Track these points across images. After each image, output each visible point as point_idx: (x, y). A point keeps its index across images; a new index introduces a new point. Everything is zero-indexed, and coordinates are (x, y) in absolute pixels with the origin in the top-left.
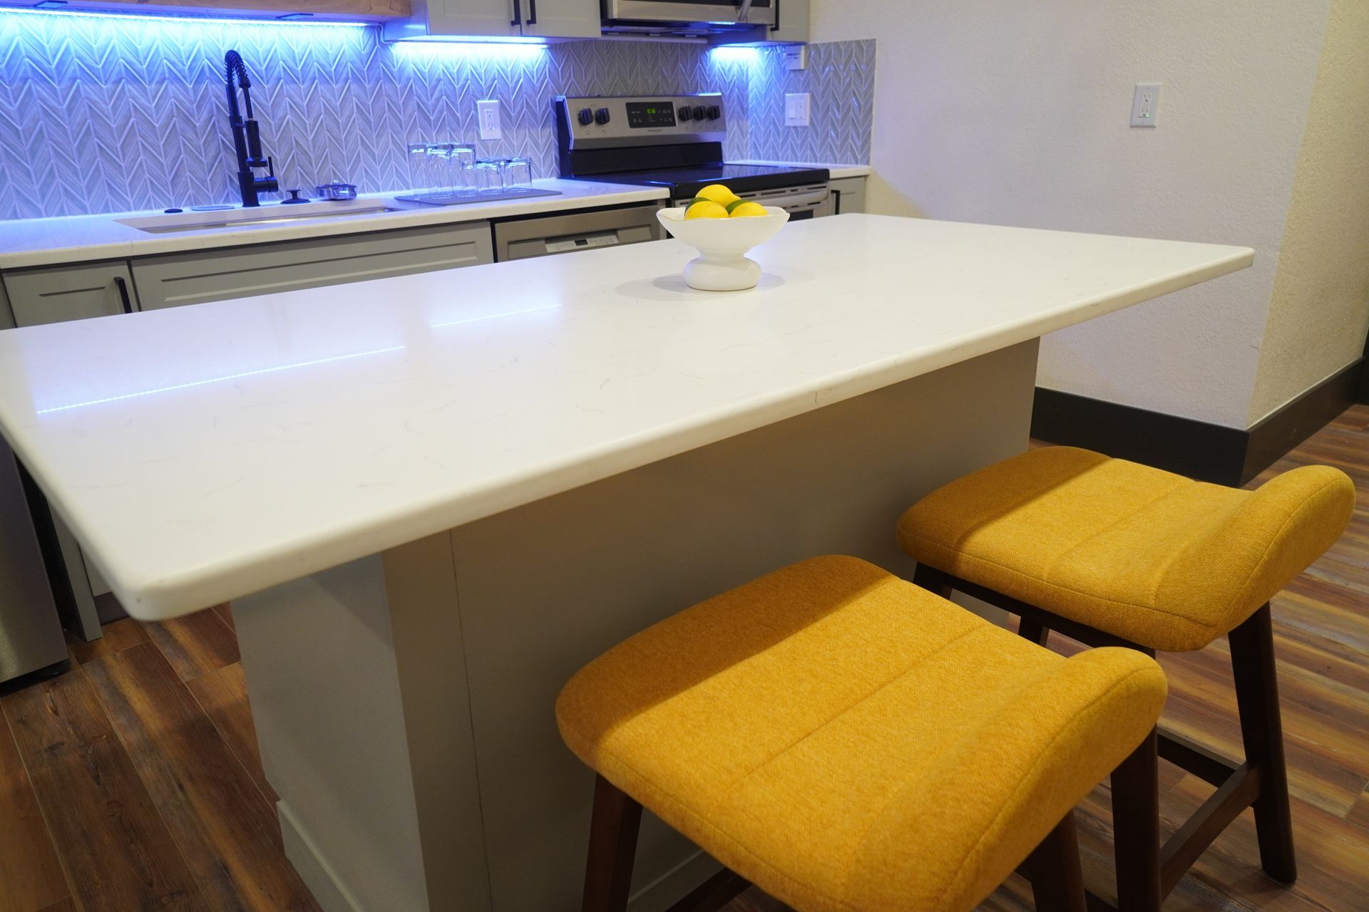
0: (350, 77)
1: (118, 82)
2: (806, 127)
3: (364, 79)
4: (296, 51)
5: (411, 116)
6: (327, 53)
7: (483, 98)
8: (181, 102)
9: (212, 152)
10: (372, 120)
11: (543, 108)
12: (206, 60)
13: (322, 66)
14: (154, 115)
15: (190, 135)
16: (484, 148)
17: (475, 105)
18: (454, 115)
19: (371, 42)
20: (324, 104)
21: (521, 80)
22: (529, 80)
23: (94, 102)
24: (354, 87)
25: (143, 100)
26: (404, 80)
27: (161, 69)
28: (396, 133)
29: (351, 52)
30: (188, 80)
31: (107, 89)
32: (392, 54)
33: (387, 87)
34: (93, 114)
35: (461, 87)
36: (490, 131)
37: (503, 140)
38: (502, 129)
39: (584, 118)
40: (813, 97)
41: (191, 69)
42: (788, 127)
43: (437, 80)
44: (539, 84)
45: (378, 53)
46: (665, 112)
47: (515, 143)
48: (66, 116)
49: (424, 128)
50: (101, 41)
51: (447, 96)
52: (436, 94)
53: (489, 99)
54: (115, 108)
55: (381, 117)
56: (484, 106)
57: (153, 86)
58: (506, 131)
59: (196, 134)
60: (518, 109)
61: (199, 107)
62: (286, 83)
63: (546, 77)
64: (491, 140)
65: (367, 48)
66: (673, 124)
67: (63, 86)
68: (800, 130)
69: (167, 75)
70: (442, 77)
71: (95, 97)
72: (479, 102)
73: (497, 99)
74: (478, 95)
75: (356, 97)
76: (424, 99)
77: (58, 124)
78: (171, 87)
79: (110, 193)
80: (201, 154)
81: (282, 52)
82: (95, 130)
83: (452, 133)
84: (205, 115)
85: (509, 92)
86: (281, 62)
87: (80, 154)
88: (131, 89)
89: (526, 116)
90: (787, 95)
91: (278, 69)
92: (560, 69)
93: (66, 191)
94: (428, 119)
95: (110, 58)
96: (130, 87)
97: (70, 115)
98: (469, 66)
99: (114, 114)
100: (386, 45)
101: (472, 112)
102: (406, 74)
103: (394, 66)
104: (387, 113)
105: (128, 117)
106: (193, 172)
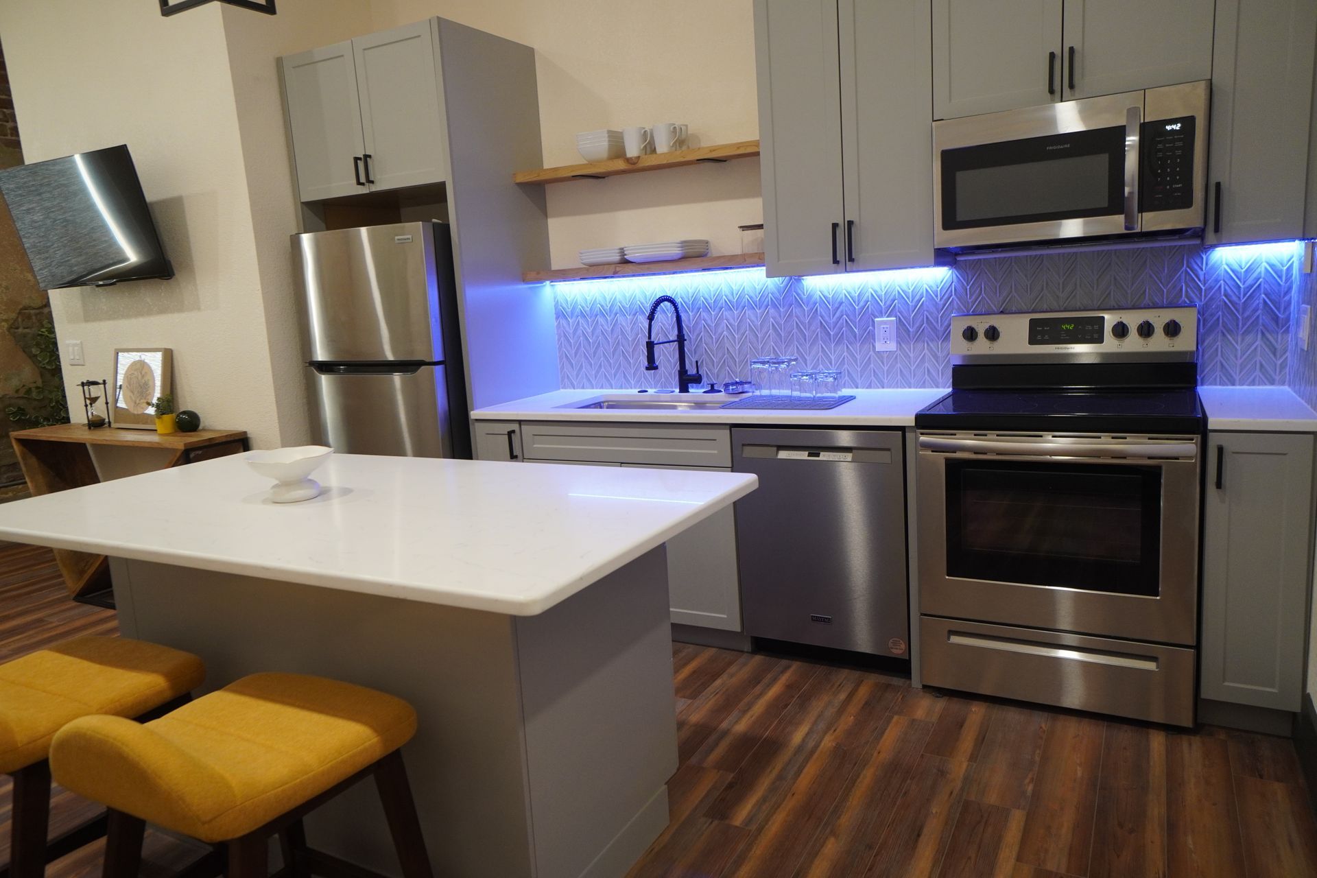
0: (770, 303)
1: (635, 314)
3: (780, 305)
4: (734, 288)
5: (814, 331)
6: (755, 288)
7: (882, 316)
8: (664, 325)
10: (783, 335)
11: (942, 324)
12: (680, 299)
13: (751, 297)
16: (879, 358)
17: (873, 321)
18: (852, 331)
20: (749, 324)
21: (923, 299)
22: (932, 299)
24: (772, 311)
26: (810, 304)
28: (800, 344)
29: (772, 286)
32: (803, 285)
33: (796, 311)
35: (860, 308)
36: (886, 344)
37: (899, 352)
38: (898, 342)
39: (972, 335)
40: (1311, 312)
43: (839, 303)
44: (942, 302)
45: (793, 286)
47: (912, 355)
48: (610, 334)
49: (824, 342)
51: (848, 315)
52: (838, 314)
53: (887, 317)
54: (632, 329)
55: (790, 333)
56: (882, 322)
58: (902, 344)
60: (917, 324)
62: (726, 310)
63: (952, 295)
64: (885, 351)
65: (784, 284)
66: (1099, 340)
67: (611, 318)
70: (844, 301)
71: (623, 323)
72: (877, 319)
74: (877, 314)
75: (773, 318)
76: (827, 318)
77: (606, 339)
81: (725, 290)
83: (849, 345)
85: (908, 310)
86: (724, 297)
89: (926, 332)
91: (721, 302)
92: (968, 287)
93: (606, 376)
94: (829, 334)
97: (612, 334)
98: (871, 290)
99: (631, 332)
101: (870, 328)
102: (813, 299)
103: (804, 294)
104: (795, 330)
105: (637, 335)
106: (665, 368)
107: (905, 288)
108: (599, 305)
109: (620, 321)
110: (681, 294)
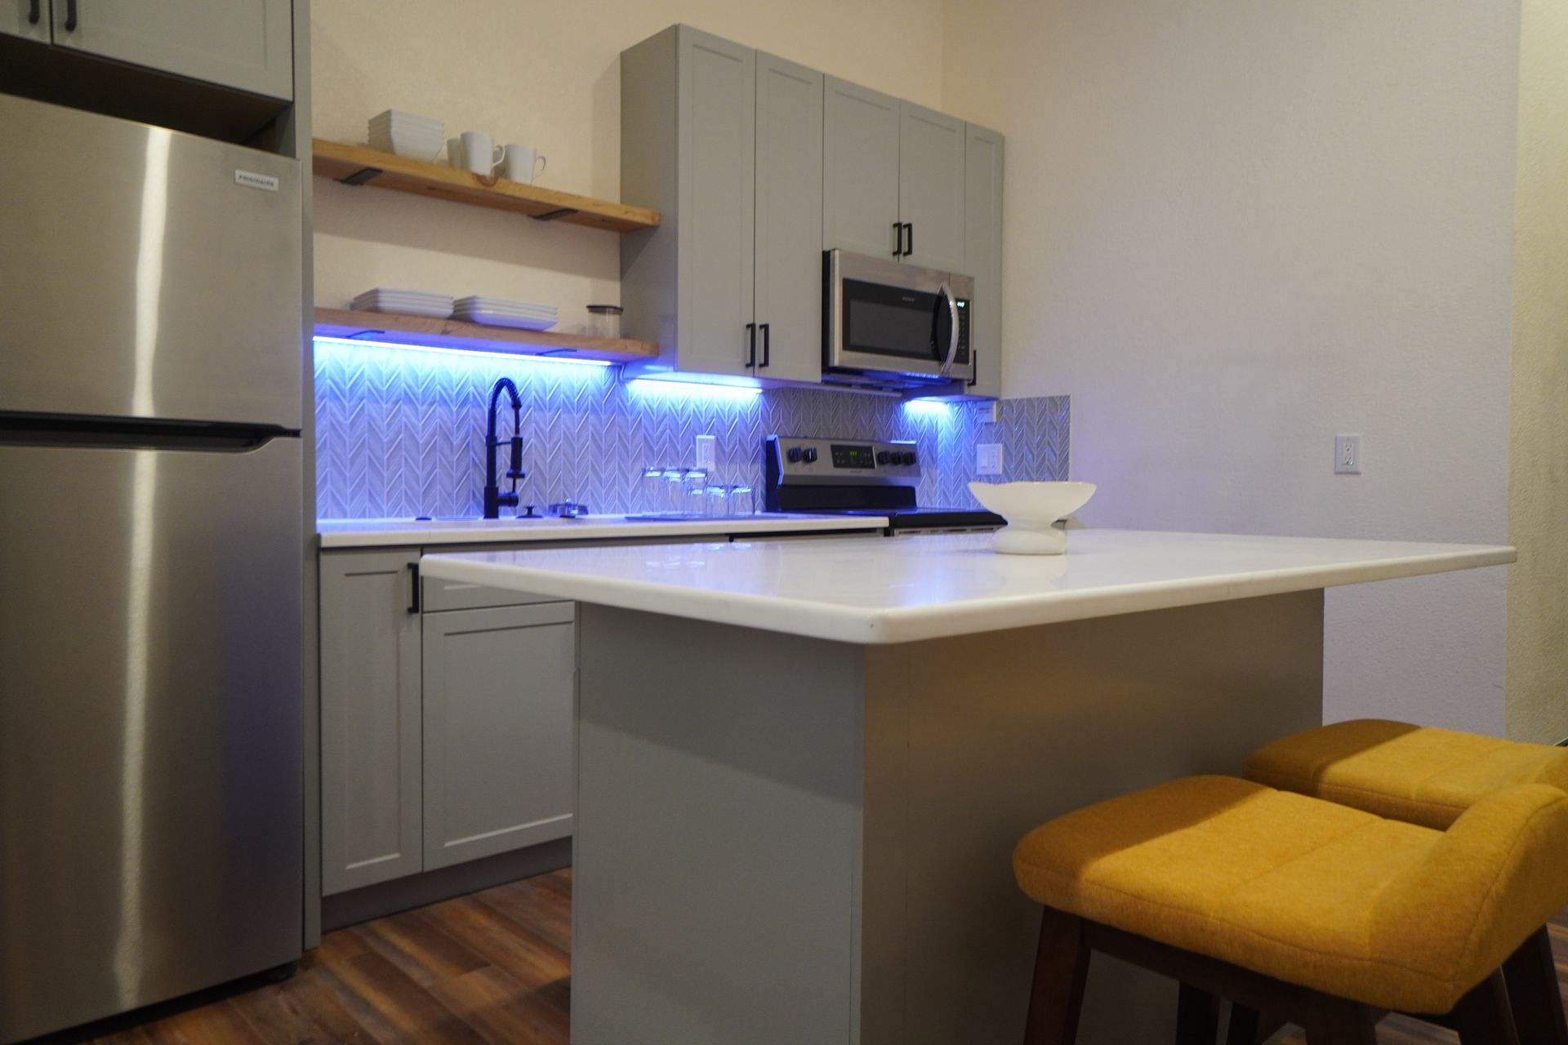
0: (590, 407)
1: (396, 402)
2: (999, 476)
3: (601, 411)
4: (547, 383)
5: (637, 446)
6: (573, 387)
7: (702, 434)
8: (445, 423)
9: (462, 468)
10: (603, 448)
11: (753, 446)
13: (567, 398)
14: (420, 433)
15: (447, 451)
17: (695, 439)
18: (675, 447)
19: (611, 379)
20: (564, 432)
21: (737, 420)
22: (743, 420)
23: (374, 420)
24: (592, 418)
25: (413, 420)
26: (635, 411)
27: (434, 392)
29: (594, 387)
30: (455, 403)
31: (387, 409)
32: (628, 388)
33: (620, 419)
34: (371, 429)
35: (683, 423)
36: (704, 464)
37: (716, 473)
38: (716, 461)
39: (794, 456)
40: (1006, 449)
41: (458, 394)
42: (981, 476)
43: (663, 415)
44: (750, 425)
45: (616, 391)
46: (865, 455)
47: (725, 476)
48: (348, 430)
49: (647, 459)
50: (390, 368)
51: (671, 430)
52: (662, 428)
53: (707, 435)
54: (389, 425)
55: (611, 445)
56: (702, 441)
57: (425, 407)
58: (719, 463)
59: (452, 451)
60: (731, 446)
61: (459, 427)
62: (535, 410)
63: (757, 419)
65: (607, 385)
66: (872, 466)
67: (351, 404)
69: (438, 398)
70: (668, 413)
71: (375, 415)
72: (699, 437)
73: (714, 435)
75: (593, 425)
76: (651, 431)
77: (340, 437)
78: (439, 410)
79: (370, 500)
80: (452, 469)
81: (536, 384)
82: (369, 443)
84: (462, 434)
85: (725, 429)
87: (352, 464)
88: (406, 409)
89: (738, 453)
90: (979, 446)
91: (529, 398)
92: (769, 413)
94: (652, 450)
95: (395, 382)
97: (351, 430)
98: (691, 405)
99: (388, 430)
100: (622, 383)
101: (692, 445)
102: (638, 409)
103: (627, 399)
104: (617, 443)
105: (398, 433)
106: (443, 486)
107: (722, 406)
108: (329, 381)
109: (369, 409)
110: (473, 381)
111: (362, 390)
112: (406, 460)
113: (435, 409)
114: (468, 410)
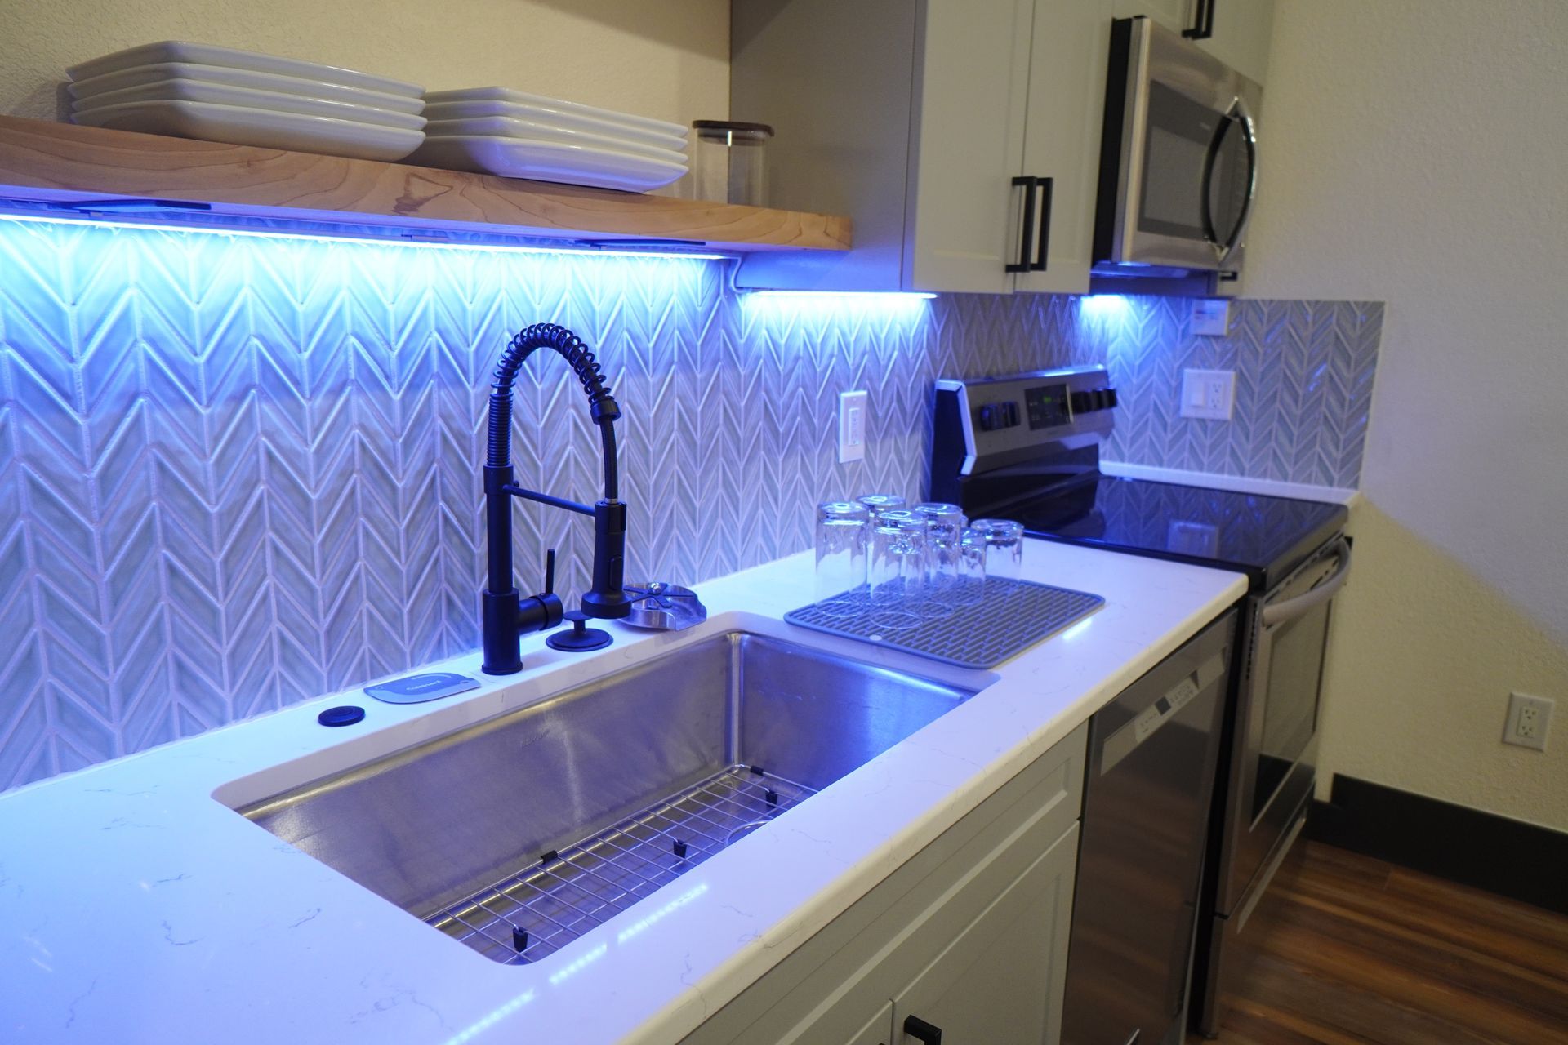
0: (676, 359)
1: (238, 398)
2: (1225, 422)
3: (695, 362)
5: (753, 428)
7: (847, 389)
8: (372, 435)
9: (421, 545)
10: (698, 442)
11: (916, 404)
12: (436, 335)
14: (312, 472)
15: (382, 509)
17: (838, 400)
18: (810, 422)
19: (713, 290)
21: (895, 354)
22: (903, 354)
23: (173, 455)
24: (680, 379)
25: (290, 439)
27: (341, 357)
29: (683, 310)
30: (395, 381)
31: (211, 417)
32: (740, 311)
33: (726, 376)
35: (823, 371)
36: (850, 446)
37: (864, 460)
38: (865, 441)
39: (985, 418)
40: (1241, 378)
41: (403, 357)
42: (1187, 419)
43: (794, 357)
44: (913, 359)
45: (721, 312)
46: (1059, 400)
47: (877, 464)
48: (94, 500)
49: (769, 452)
50: (214, 296)
51: (805, 388)
52: (791, 383)
53: (856, 389)
54: (222, 464)
55: (712, 434)
56: (848, 402)
57: (319, 401)
58: (869, 443)
59: (395, 508)
60: (886, 404)
61: (408, 445)
63: (923, 347)
64: (849, 462)
65: (707, 302)
66: (1068, 419)
67: (98, 417)
68: (1210, 425)
69: (352, 374)
70: (801, 353)
71: (177, 442)
72: (844, 395)
73: (864, 389)
75: (680, 398)
76: (775, 395)
77: (68, 524)
78: (357, 401)
79: (181, 686)
80: (397, 553)
82: (165, 526)
83: (804, 455)
84: (417, 459)
85: (878, 374)
87: (117, 596)
88: (268, 412)
89: (894, 416)
90: (1187, 371)
92: (939, 333)
94: (776, 432)
95: (230, 338)
96: (266, 407)
98: (837, 332)
99: (220, 478)
100: (731, 296)
101: (833, 414)
102: (755, 349)
103: (740, 333)
104: (721, 427)
105: (250, 485)
107: (874, 330)
109: (154, 428)
111: (131, 368)
112: (277, 551)
113: (347, 401)
114: (430, 394)
